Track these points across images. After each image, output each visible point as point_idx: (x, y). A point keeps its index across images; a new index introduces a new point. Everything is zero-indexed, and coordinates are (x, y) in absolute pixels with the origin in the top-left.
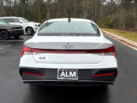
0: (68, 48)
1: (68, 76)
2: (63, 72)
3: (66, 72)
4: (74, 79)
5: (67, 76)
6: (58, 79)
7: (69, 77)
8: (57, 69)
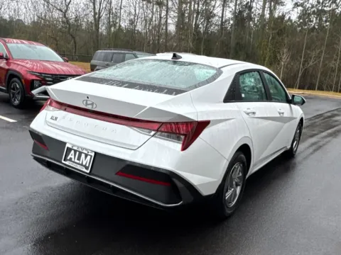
0: (89, 107)
1: (78, 162)
2: (73, 152)
3: (78, 153)
4: (84, 170)
5: (76, 161)
6: (63, 161)
7: (79, 164)
8: (65, 143)
